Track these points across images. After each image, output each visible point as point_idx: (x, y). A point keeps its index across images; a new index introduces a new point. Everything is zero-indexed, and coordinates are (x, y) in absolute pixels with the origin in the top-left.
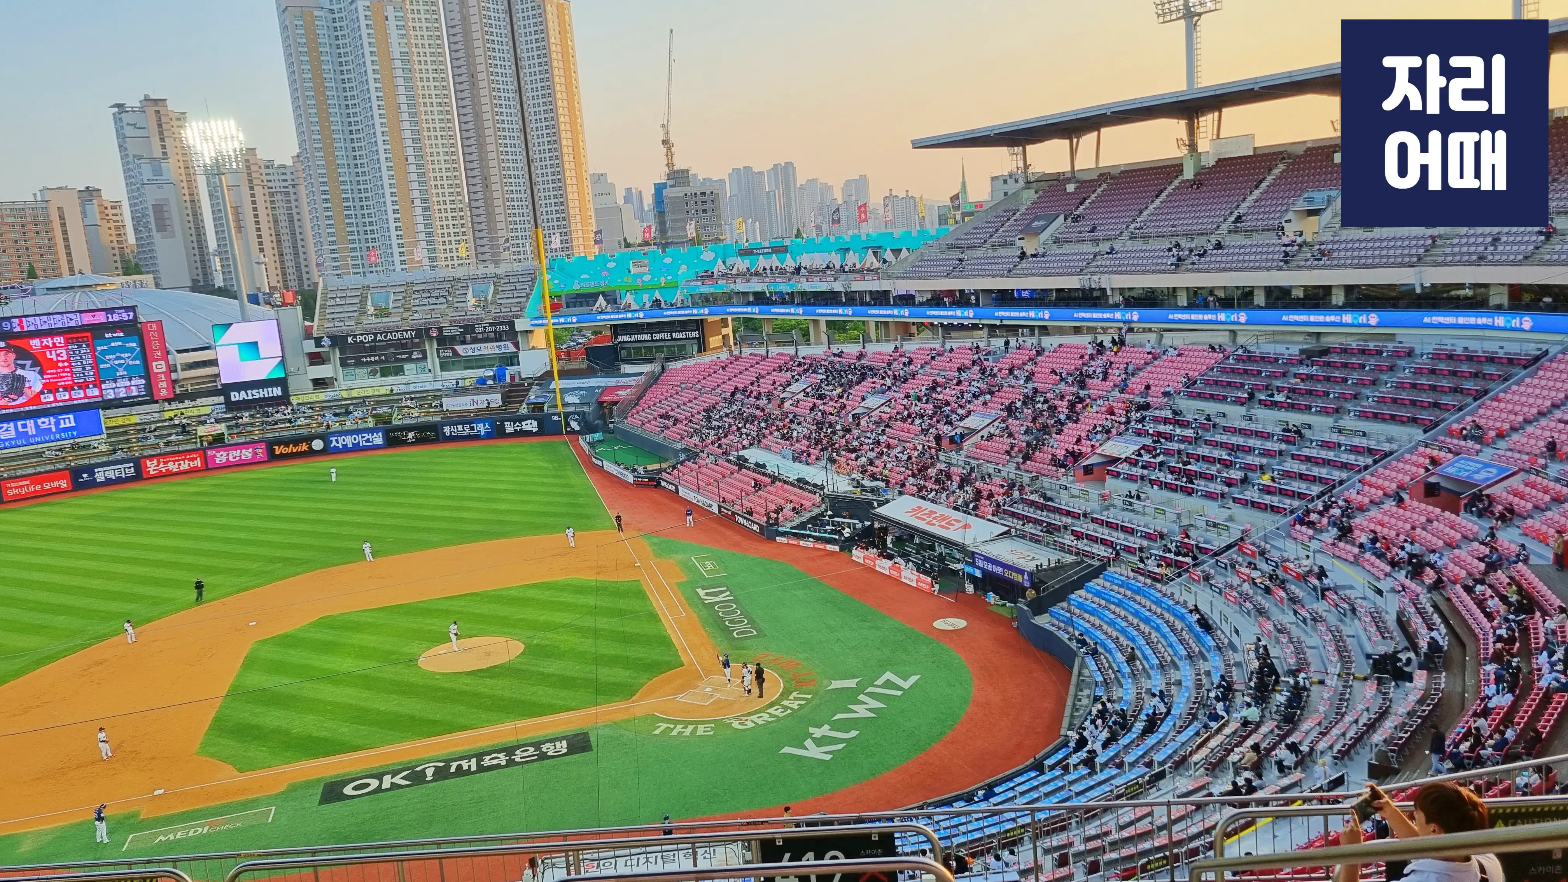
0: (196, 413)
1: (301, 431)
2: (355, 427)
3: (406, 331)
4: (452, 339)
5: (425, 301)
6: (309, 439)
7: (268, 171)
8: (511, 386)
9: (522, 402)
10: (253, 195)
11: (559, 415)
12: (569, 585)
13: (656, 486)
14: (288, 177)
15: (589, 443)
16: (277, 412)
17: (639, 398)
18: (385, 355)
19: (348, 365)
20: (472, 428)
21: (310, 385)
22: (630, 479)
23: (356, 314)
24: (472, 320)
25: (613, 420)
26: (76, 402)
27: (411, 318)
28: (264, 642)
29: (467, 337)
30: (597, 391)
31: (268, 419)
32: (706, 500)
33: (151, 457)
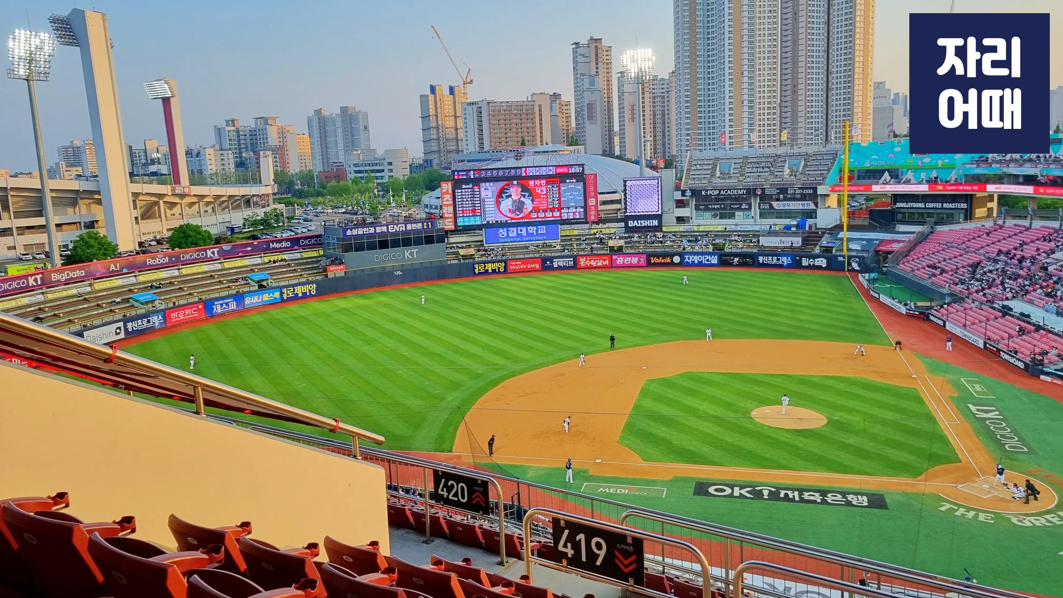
0: (608, 232)
1: (667, 250)
2: (701, 250)
3: (740, 189)
4: (770, 197)
5: (755, 170)
6: (672, 255)
7: (654, 82)
8: (809, 233)
9: (816, 245)
10: (643, 98)
11: (844, 257)
12: (858, 382)
13: (924, 319)
14: (665, 86)
15: (868, 280)
16: (654, 236)
17: (910, 251)
18: (724, 204)
19: (700, 209)
20: (778, 260)
21: (675, 220)
22: (903, 310)
23: (709, 176)
24: (786, 184)
25: (887, 265)
26: (547, 219)
27: (744, 181)
28: (652, 381)
29: (781, 196)
30: (875, 242)
31: (648, 240)
32: (971, 335)
33: (583, 256)
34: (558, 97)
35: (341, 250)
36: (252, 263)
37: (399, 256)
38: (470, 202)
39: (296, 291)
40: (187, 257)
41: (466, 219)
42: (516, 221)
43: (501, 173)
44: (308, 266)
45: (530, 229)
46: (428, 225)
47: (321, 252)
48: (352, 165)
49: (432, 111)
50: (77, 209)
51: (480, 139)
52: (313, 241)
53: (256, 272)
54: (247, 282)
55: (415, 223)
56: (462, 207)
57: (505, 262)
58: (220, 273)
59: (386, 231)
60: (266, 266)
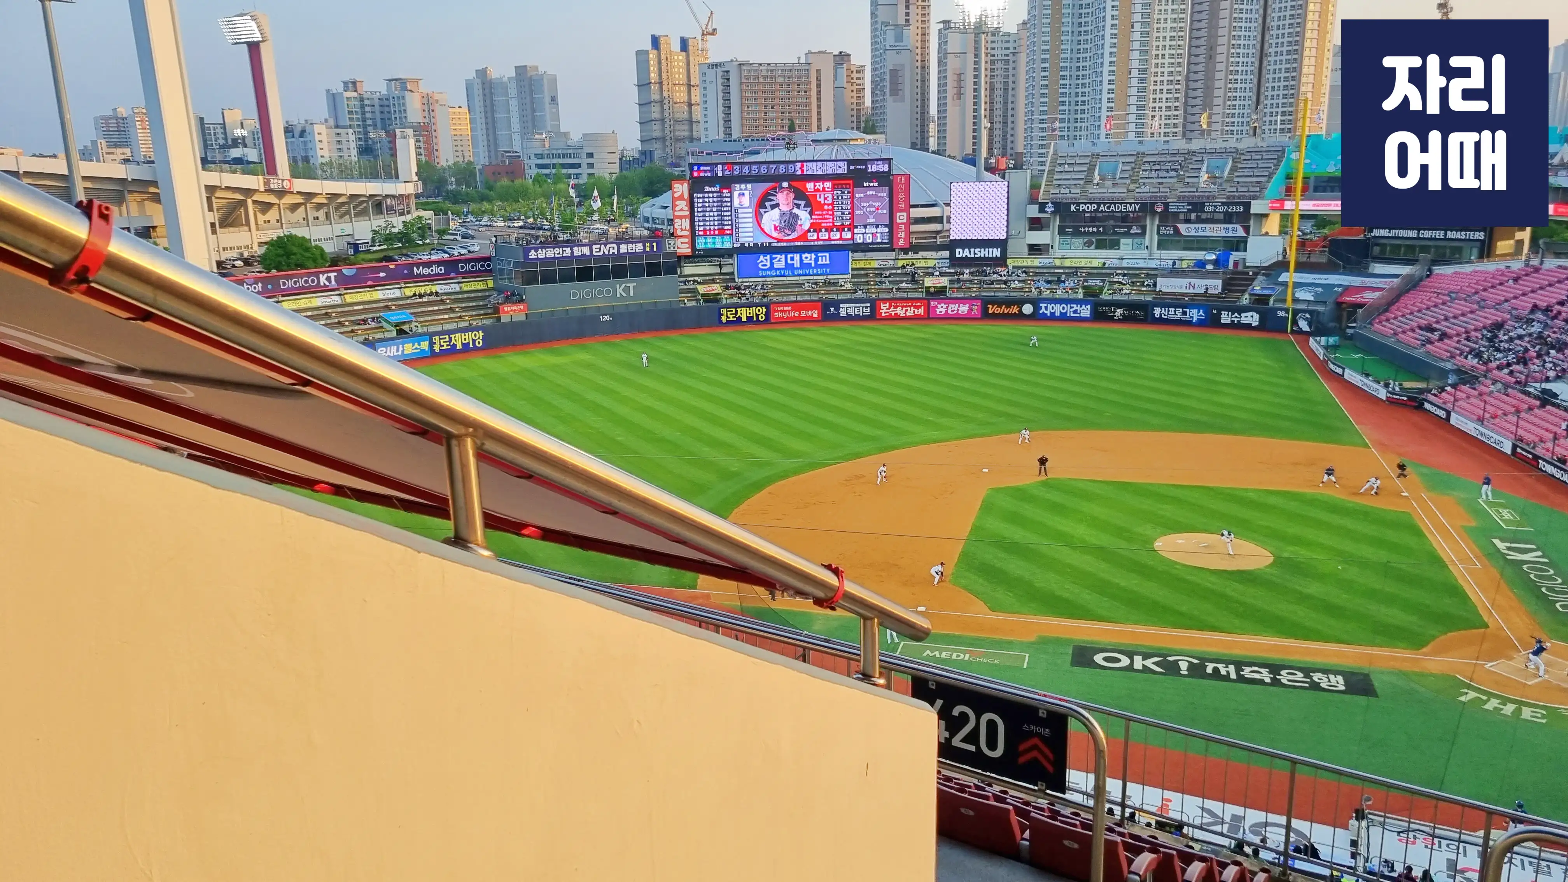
0: (924, 265)
1: (1014, 294)
2: (1066, 296)
3: (1131, 204)
4: (1176, 217)
5: (1153, 173)
6: (1021, 302)
7: (993, 38)
8: (1233, 273)
9: (1243, 292)
11: (1287, 310)
12: (1317, 500)
13: (1416, 408)
14: (1011, 45)
15: (1326, 347)
16: (994, 273)
17: (1390, 304)
18: (1104, 226)
19: (1066, 234)
20: (1184, 313)
21: (1027, 249)
23: (1082, 182)
24: (1203, 197)
25: (1354, 325)
26: (833, 243)
27: (1137, 190)
28: (998, 490)
29: (1193, 216)
30: (1336, 289)
31: (985, 278)
32: (1491, 434)
33: (885, 300)
34: (846, 58)
35: (520, 281)
36: (385, 297)
37: (608, 292)
38: (716, 214)
39: (453, 341)
40: (290, 284)
41: (709, 240)
42: (785, 244)
43: (764, 170)
44: (471, 304)
45: (806, 258)
46: (652, 247)
47: (491, 284)
48: (533, 157)
49: (654, 77)
50: (124, 208)
51: (725, 121)
52: (478, 266)
53: (394, 310)
54: (380, 325)
55: (632, 243)
56: (703, 221)
57: (767, 306)
58: (339, 310)
59: (588, 253)
60: (408, 302)
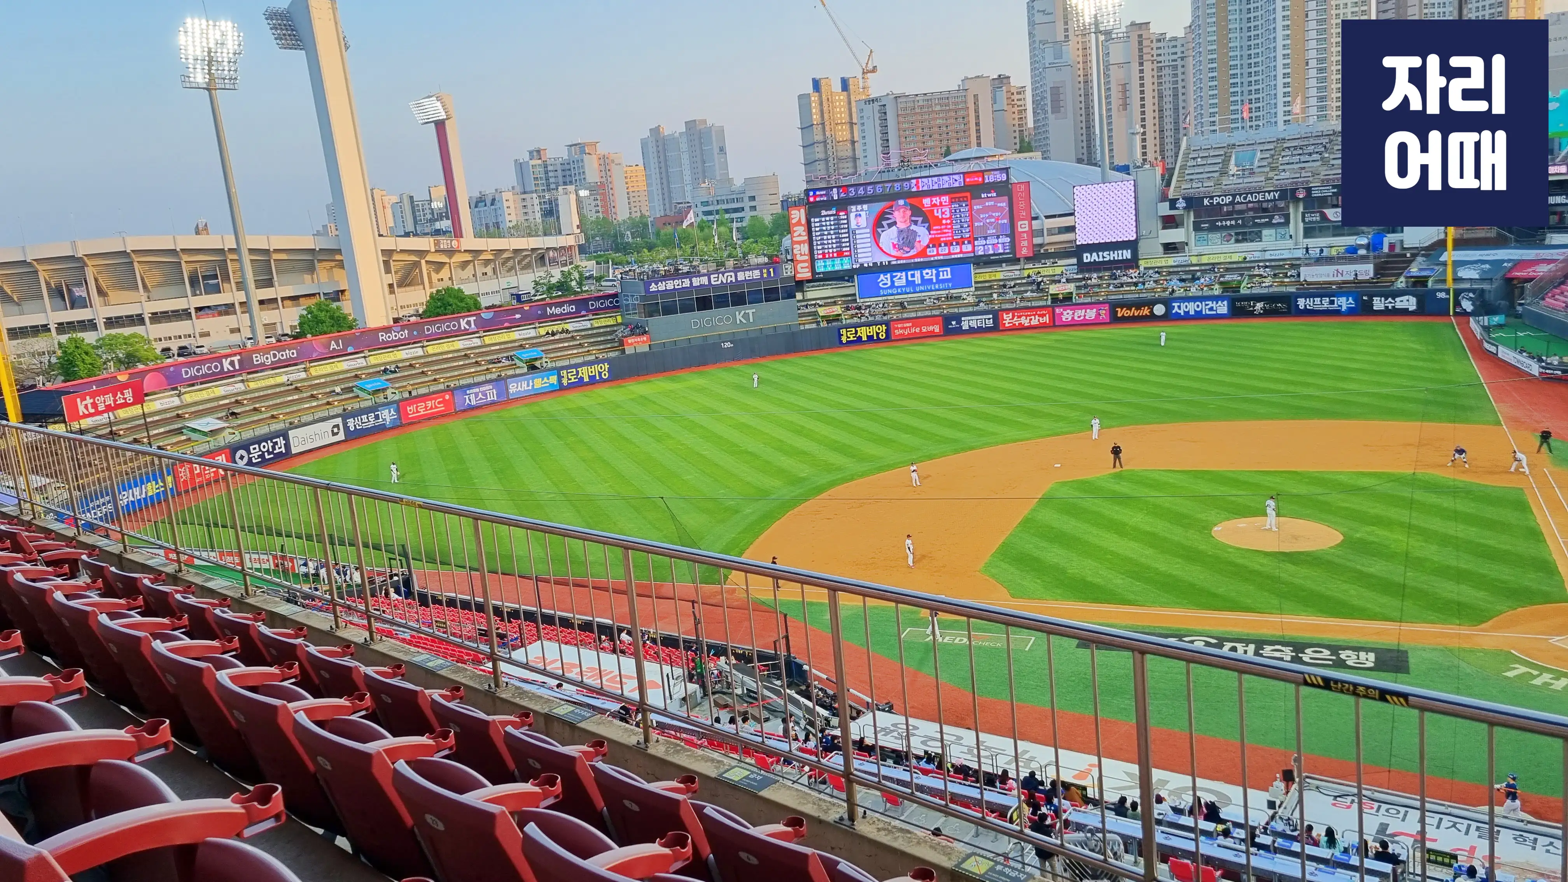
0: (1051, 273)
1: (1145, 295)
2: (1200, 294)
3: (1270, 192)
4: (1321, 202)
5: (1295, 159)
6: (1151, 303)
7: (1159, 45)
8: (1388, 256)
9: (1400, 275)
10: (1141, 71)
11: (1447, 292)
14: (1178, 50)
15: (1486, 327)
16: (1125, 275)
17: (1566, 276)
18: (1242, 219)
19: (1202, 229)
20: (1332, 302)
21: (1161, 249)
22: (1536, 370)
23: (1216, 175)
25: (1523, 301)
26: (953, 256)
27: (1276, 178)
28: (1064, 484)
29: (1340, 199)
30: (1505, 264)
31: (1115, 282)
33: (1007, 311)
34: (1005, 81)
35: (644, 314)
36: (519, 337)
37: (728, 319)
38: (834, 237)
39: (580, 374)
40: (434, 329)
41: (829, 262)
43: (879, 189)
44: (599, 339)
46: (769, 273)
47: (619, 319)
48: (699, 205)
49: (816, 118)
50: (314, 275)
51: (884, 154)
52: (607, 303)
53: (527, 348)
54: (513, 362)
55: (749, 270)
56: (821, 244)
57: (888, 324)
58: (477, 351)
59: (707, 283)
60: (541, 340)
